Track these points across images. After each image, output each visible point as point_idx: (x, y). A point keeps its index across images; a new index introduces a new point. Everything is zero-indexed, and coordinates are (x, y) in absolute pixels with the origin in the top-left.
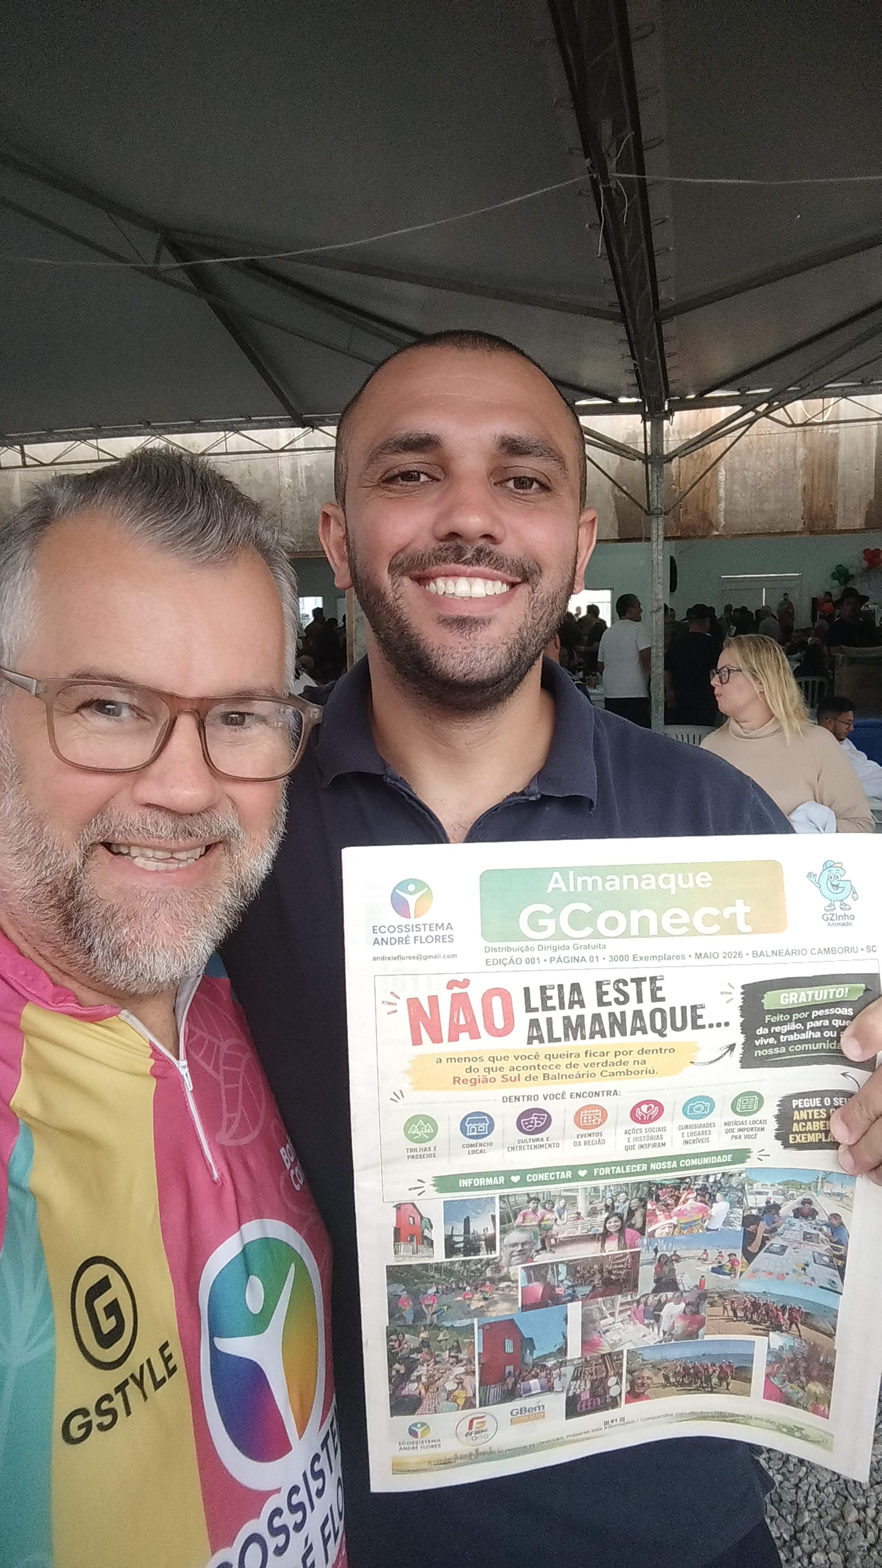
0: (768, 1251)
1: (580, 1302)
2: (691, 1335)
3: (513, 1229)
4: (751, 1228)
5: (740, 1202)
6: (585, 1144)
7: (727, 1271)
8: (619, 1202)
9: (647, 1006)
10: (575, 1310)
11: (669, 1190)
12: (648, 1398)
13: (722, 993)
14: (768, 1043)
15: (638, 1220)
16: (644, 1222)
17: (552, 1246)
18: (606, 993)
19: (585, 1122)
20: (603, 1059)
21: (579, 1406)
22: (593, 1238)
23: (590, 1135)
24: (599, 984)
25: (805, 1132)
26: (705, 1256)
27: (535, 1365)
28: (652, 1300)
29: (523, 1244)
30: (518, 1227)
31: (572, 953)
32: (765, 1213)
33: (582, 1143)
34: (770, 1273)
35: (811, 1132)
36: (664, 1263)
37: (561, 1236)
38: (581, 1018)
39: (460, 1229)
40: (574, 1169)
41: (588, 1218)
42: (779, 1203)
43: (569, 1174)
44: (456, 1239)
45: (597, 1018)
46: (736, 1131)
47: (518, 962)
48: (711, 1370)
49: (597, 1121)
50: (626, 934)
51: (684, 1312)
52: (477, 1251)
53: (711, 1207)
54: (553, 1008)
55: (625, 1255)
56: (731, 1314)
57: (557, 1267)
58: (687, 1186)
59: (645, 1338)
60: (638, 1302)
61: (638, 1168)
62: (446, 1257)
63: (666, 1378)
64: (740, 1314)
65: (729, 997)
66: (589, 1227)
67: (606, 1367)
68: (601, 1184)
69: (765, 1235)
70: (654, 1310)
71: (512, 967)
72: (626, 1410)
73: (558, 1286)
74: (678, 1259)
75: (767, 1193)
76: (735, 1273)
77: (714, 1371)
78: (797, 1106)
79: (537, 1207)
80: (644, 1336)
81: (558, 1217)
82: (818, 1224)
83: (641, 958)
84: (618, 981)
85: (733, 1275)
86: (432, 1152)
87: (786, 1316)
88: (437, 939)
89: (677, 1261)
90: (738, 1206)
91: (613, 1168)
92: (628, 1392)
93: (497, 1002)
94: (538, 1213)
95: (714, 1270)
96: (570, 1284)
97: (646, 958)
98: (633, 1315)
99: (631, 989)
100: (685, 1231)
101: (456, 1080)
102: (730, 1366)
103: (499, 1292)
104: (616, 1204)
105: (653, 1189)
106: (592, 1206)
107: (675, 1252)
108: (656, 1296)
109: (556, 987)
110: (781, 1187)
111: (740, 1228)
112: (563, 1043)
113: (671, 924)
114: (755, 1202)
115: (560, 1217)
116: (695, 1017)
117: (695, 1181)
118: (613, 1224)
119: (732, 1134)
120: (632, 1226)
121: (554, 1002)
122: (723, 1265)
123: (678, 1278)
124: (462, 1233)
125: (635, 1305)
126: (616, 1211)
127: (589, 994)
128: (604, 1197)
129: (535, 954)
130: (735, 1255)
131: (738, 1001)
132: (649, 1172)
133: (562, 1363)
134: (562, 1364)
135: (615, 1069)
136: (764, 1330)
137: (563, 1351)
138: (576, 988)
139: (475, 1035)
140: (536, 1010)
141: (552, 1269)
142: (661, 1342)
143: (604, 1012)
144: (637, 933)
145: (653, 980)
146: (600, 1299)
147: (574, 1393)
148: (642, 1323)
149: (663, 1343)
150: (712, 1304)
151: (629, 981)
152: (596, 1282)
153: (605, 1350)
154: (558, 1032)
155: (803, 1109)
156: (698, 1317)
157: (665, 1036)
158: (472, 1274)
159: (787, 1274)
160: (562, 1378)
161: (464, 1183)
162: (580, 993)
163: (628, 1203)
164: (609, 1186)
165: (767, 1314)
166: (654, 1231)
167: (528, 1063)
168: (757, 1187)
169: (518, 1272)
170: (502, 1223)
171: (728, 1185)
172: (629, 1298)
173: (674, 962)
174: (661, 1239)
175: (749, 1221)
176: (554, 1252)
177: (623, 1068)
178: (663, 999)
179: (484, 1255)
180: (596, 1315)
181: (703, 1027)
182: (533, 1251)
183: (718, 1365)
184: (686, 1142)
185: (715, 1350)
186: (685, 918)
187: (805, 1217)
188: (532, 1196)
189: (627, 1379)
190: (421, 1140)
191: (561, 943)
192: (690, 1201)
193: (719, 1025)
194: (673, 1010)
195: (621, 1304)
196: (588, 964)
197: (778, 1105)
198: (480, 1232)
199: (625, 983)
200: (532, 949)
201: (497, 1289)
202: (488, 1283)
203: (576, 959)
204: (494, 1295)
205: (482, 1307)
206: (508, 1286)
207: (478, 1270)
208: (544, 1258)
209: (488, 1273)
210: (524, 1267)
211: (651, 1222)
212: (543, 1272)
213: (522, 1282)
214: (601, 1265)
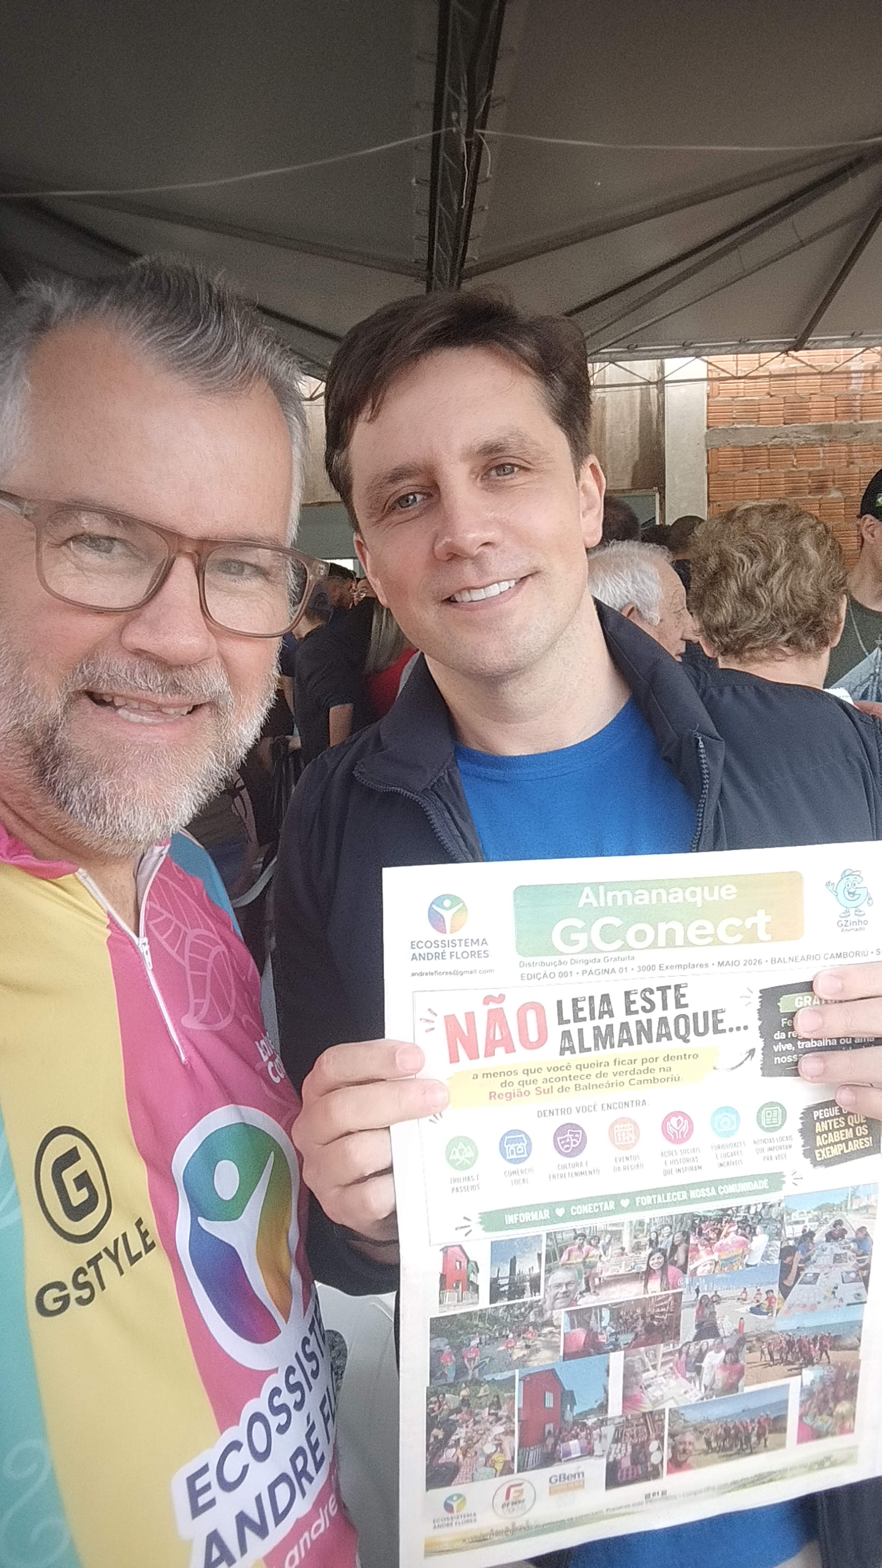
1: (622, 1353)
2: (731, 1388)
3: (558, 1267)
4: (789, 1259)
5: (778, 1234)
6: (624, 1169)
7: (765, 1311)
8: (663, 1236)
9: (672, 1013)
10: (617, 1360)
11: (711, 1223)
12: (690, 1467)
13: (743, 997)
14: (787, 1050)
15: (680, 1256)
16: (687, 1257)
17: (596, 1287)
18: (634, 1002)
19: (620, 1139)
20: (631, 1067)
21: (619, 1474)
22: (633, 1277)
23: (627, 1159)
24: (627, 994)
25: (828, 1145)
26: (744, 1295)
27: (575, 1423)
28: (693, 1349)
29: (567, 1284)
30: (563, 1265)
31: (602, 966)
32: (800, 1242)
33: (622, 1168)
34: (805, 1306)
35: (832, 1145)
36: (706, 1304)
37: (605, 1275)
38: (610, 1027)
39: (505, 1271)
40: (616, 1198)
41: (632, 1254)
42: (814, 1230)
43: (612, 1205)
44: (501, 1282)
45: (625, 1026)
46: (765, 1150)
47: (552, 975)
48: (750, 1428)
49: (631, 1139)
50: (654, 945)
51: (725, 1361)
52: (521, 1294)
53: (752, 1240)
54: (585, 1019)
56: (768, 1357)
57: (601, 1312)
58: (729, 1218)
59: (687, 1396)
60: (680, 1351)
61: (679, 1196)
62: (492, 1301)
63: (708, 1443)
65: (748, 1002)
66: (633, 1264)
67: (648, 1429)
68: (644, 1215)
69: (799, 1265)
70: (696, 1361)
71: (545, 981)
72: (669, 1482)
73: (602, 1334)
74: (718, 1300)
75: (803, 1222)
76: (772, 1312)
77: (753, 1429)
78: (818, 1118)
79: (583, 1243)
80: (686, 1393)
81: (602, 1253)
82: (846, 1243)
83: (667, 968)
84: (645, 990)
85: (770, 1314)
86: (475, 1181)
87: (817, 1348)
88: (472, 954)
89: (718, 1303)
91: (654, 1196)
92: (670, 1461)
93: (531, 1016)
94: (584, 1250)
95: (752, 1310)
96: (613, 1331)
97: (672, 968)
98: (675, 1368)
99: (657, 997)
100: (726, 1269)
101: (492, 1095)
102: (767, 1419)
103: (541, 1339)
104: (658, 1239)
105: (697, 1222)
106: (636, 1240)
107: (716, 1292)
108: (697, 1344)
109: (587, 999)
110: (816, 1213)
111: (777, 1262)
112: (593, 1053)
113: (697, 936)
115: (605, 1253)
116: (717, 1022)
118: (656, 1261)
119: (763, 1154)
120: (674, 1263)
121: (585, 1013)
122: (761, 1304)
123: (718, 1322)
124: (508, 1275)
125: (677, 1355)
126: (660, 1246)
127: (618, 1004)
128: (648, 1230)
129: (568, 968)
130: (772, 1292)
131: (756, 1004)
132: (690, 1201)
133: (602, 1421)
134: (602, 1423)
135: (642, 1077)
136: (796, 1369)
137: (603, 1407)
138: (605, 998)
139: (510, 1049)
140: (568, 1021)
141: (596, 1314)
142: (702, 1399)
143: (632, 1020)
144: (664, 945)
145: (678, 987)
146: (642, 1349)
147: (615, 1459)
148: (684, 1376)
149: (705, 1400)
150: (750, 1350)
151: (655, 990)
152: (639, 1329)
153: (647, 1407)
154: (589, 1042)
155: (825, 1119)
156: (738, 1366)
157: (688, 1041)
158: (516, 1320)
159: (819, 1303)
160: (603, 1439)
161: (509, 1219)
162: (609, 1003)
163: (672, 1237)
164: (653, 1218)
165: (801, 1350)
166: (696, 1269)
167: (560, 1074)
168: (795, 1216)
169: (561, 1316)
170: (548, 1261)
172: (671, 1348)
173: (697, 970)
174: (703, 1277)
175: (786, 1252)
176: (598, 1295)
177: (649, 1076)
178: (686, 1006)
179: (527, 1298)
180: (638, 1366)
181: (724, 1031)
182: (578, 1292)
183: (756, 1420)
184: (721, 1165)
185: (752, 1404)
186: (710, 930)
187: (836, 1239)
188: (578, 1232)
189: (669, 1444)
190: (462, 1167)
191: (592, 956)
192: (732, 1235)
193: (738, 1029)
194: (695, 1015)
195: (664, 1355)
196: (617, 975)
197: (801, 1119)
198: (526, 1272)
199: (652, 992)
200: (565, 963)
201: (539, 1336)
202: (531, 1328)
203: (606, 971)
204: (536, 1342)
205: (524, 1355)
206: (551, 1332)
207: (521, 1314)
208: (587, 1301)
209: (532, 1317)
210: (567, 1312)
211: (693, 1258)
212: (586, 1317)
213: (565, 1328)
214: (644, 1309)
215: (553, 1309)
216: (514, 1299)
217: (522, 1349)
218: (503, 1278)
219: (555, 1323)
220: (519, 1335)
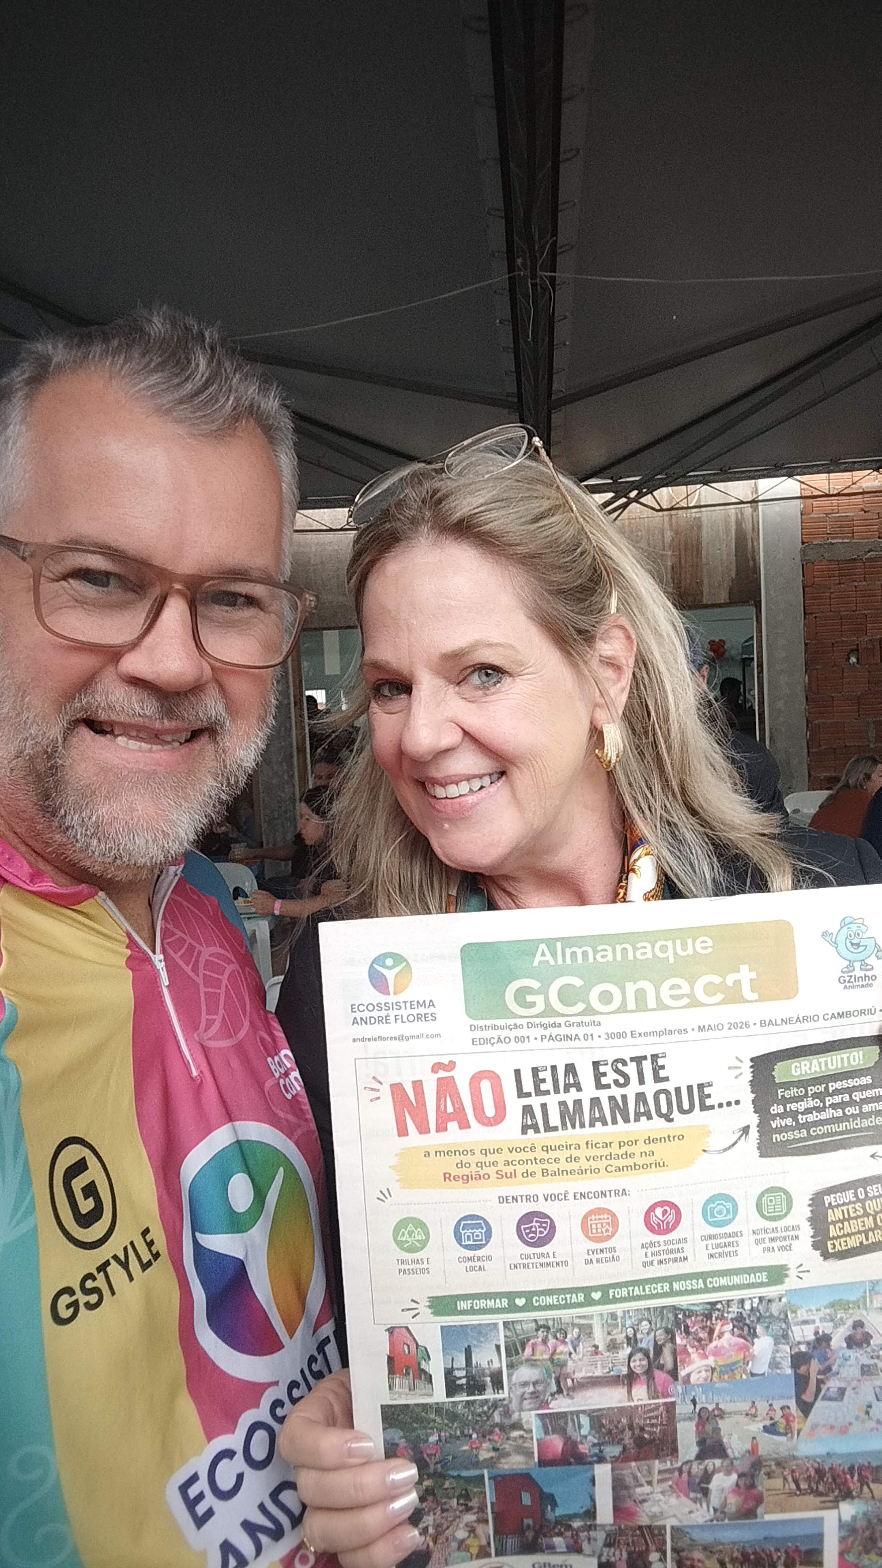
0: (825, 1398)
2: (748, 1515)
3: (523, 1364)
4: (803, 1368)
5: (785, 1336)
6: (598, 1261)
7: (782, 1430)
8: (642, 1333)
9: (650, 1088)
10: (603, 1473)
11: (699, 1318)
13: (730, 1068)
14: (786, 1125)
15: (667, 1359)
16: (676, 1362)
17: (569, 1388)
18: (604, 1074)
19: (594, 1231)
20: (606, 1151)
23: (602, 1251)
24: (596, 1065)
25: (844, 1236)
26: (753, 1411)
27: (558, 1523)
29: (535, 1383)
30: (527, 1361)
31: (564, 1031)
32: (814, 1347)
33: (594, 1261)
34: (829, 1426)
35: (849, 1235)
36: (706, 1418)
37: (578, 1376)
38: (578, 1103)
39: (461, 1361)
40: (586, 1289)
41: (608, 1354)
42: (829, 1333)
43: (581, 1297)
44: (458, 1374)
45: (595, 1102)
46: (767, 1240)
47: (506, 1041)
49: (607, 1231)
50: (622, 1009)
51: (737, 1484)
52: (481, 1389)
53: (753, 1343)
54: (547, 1092)
55: (657, 1407)
56: (793, 1486)
57: (578, 1418)
58: (720, 1314)
59: (693, 1516)
61: (659, 1288)
62: (448, 1396)
64: (804, 1486)
65: (738, 1072)
66: (610, 1365)
67: (646, 1540)
68: (619, 1308)
69: (819, 1377)
71: (499, 1047)
73: (582, 1443)
75: (815, 1321)
76: (791, 1432)
78: (830, 1204)
79: (547, 1337)
80: (690, 1512)
81: (572, 1350)
82: (873, 1351)
83: (640, 1034)
84: (616, 1061)
85: (790, 1435)
86: (425, 1266)
87: (855, 1479)
88: (419, 1017)
89: (722, 1418)
90: (783, 1341)
91: (631, 1289)
93: (486, 1086)
94: (550, 1345)
95: (766, 1429)
96: (596, 1441)
97: (646, 1034)
99: (631, 1070)
100: (726, 1377)
101: (447, 1177)
103: (511, 1442)
104: (639, 1336)
105: (680, 1316)
106: (610, 1337)
109: (549, 1069)
110: (829, 1312)
111: (789, 1370)
112: (560, 1132)
113: (671, 996)
114: (803, 1334)
115: (575, 1350)
116: (704, 1097)
117: (728, 1307)
118: (638, 1363)
119: (763, 1245)
120: (661, 1367)
121: (548, 1086)
122: (776, 1423)
123: (724, 1439)
124: (464, 1366)
126: (640, 1345)
127: (586, 1076)
128: (623, 1325)
129: (524, 1032)
130: (788, 1408)
131: (747, 1075)
132: (672, 1293)
133: (591, 1525)
134: (591, 1527)
135: (620, 1163)
136: (832, 1501)
137: (591, 1513)
138: (570, 1069)
139: (464, 1125)
140: (529, 1095)
141: (573, 1420)
142: (711, 1520)
143: (604, 1095)
144: (634, 1008)
145: (655, 1057)
146: (634, 1463)
149: (714, 1522)
150: (769, 1476)
151: (628, 1061)
152: (627, 1441)
154: (555, 1119)
155: (838, 1206)
156: (755, 1491)
157: (671, 1120)
158: (478, 1418)
159: (850, 1424)
160: (593, 1542)
161: (462, 1305)
162: (575, 1074)
163: (652, 1334)
164: (628, 1311)
165: (834, 1481)
167: (524, 1156)
168: (802, 1315)
169: (531, 1418)
170: (508, 1354)
171: (768, 1314)
172: (668, 1465)
173: (676, 1037)
174: (698, 1386)
175: (799, 1359)
176: (573, 1398)
177: (629, 1162)
178: (666, 1079)
179: (489, 1395)
181: (712, 1107)
182: (548, 1394)
183: (782, 1550)
184: (712, 1256)
186: (686, 988)
187: (859, 1345)
188: (541, 1324)
189: (672, 1557)
190: (411, 1249)
191: (552, 1020)
192: (727, 1336)
193: (729, 1104)
194: (678, 1090)
195: (660, 1472)
196: (582, 1043)
197: (809, 1205)
198: (484, 1365)
199: (624, 1063)
200: (521, 1027)
201: (508, 1439)
202: (497, 1430)
203: (568, 1038)
204: (504, 1446)
205: (492, 1458)
206: (521, 1437)
207: (485, 1413)
208: (561, 1405)
209: (497, 1418)
210: (539, 1415)
211: (683, 1362)
212: (562, 1422)
213: (537, 1433)
214: (631, 1419)
215: (521, 1410)
216: (474, 1395)
217: (489, 1451)
218: (458, 1369)
219: (525, 1427)
220: (484, 1436)
